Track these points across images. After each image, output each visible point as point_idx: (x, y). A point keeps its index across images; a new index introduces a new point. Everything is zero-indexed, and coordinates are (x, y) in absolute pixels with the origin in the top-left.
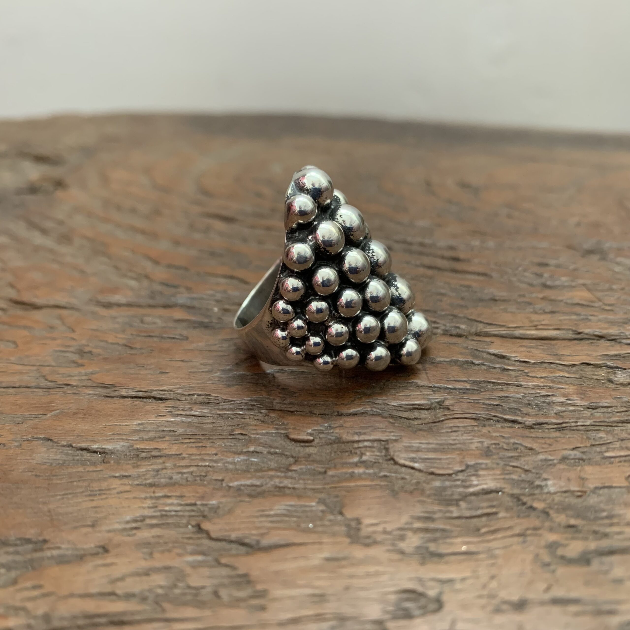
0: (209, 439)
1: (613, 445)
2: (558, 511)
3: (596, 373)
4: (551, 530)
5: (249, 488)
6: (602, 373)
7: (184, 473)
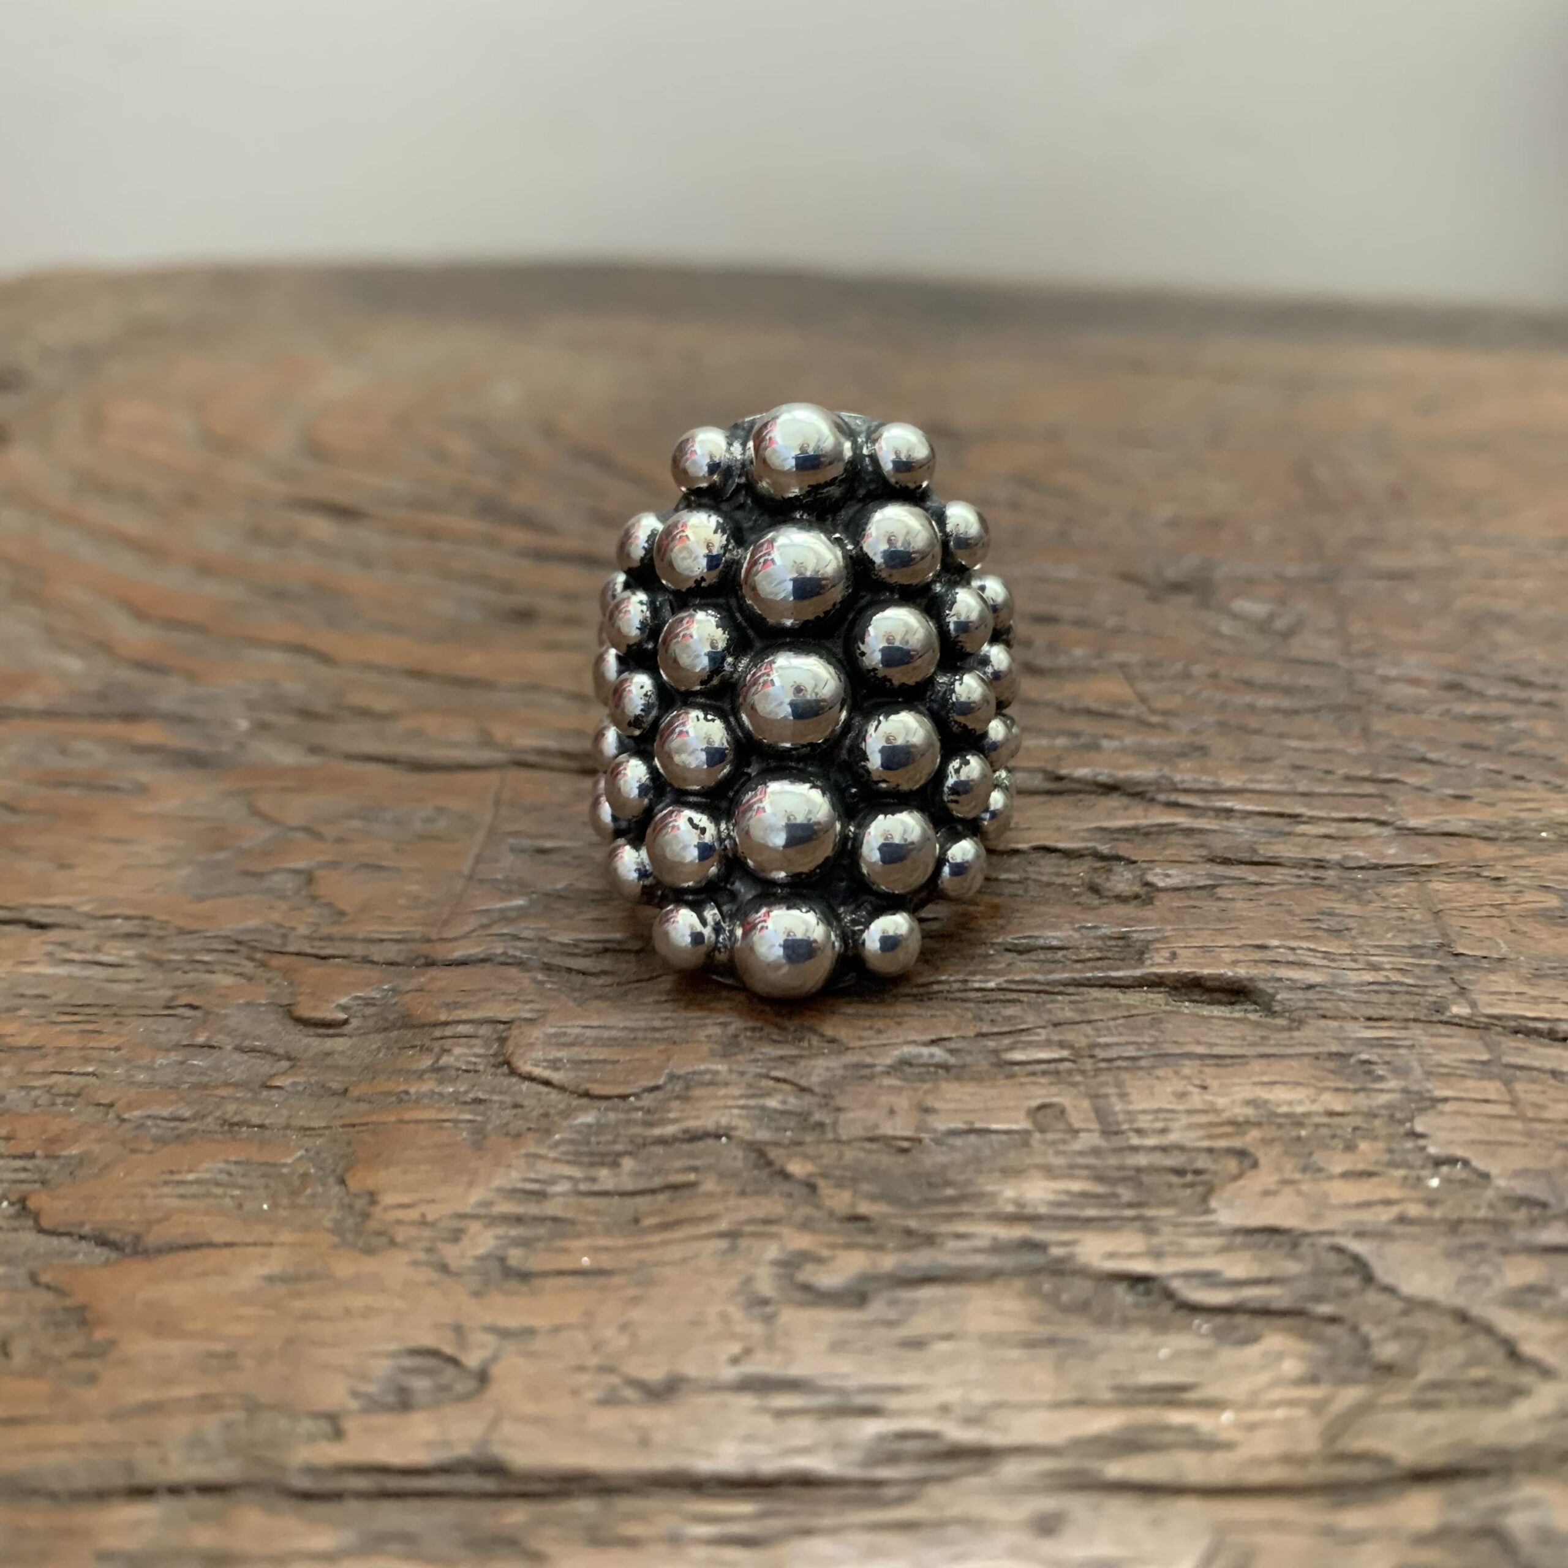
0: (115, 1015)
1: (1030, 1035)
2: (840, 1184)
3: (1065, 871)
4: (806, 1225)
5: (164, 1123)
6: (1081, 870)
7: (34, 1088)
